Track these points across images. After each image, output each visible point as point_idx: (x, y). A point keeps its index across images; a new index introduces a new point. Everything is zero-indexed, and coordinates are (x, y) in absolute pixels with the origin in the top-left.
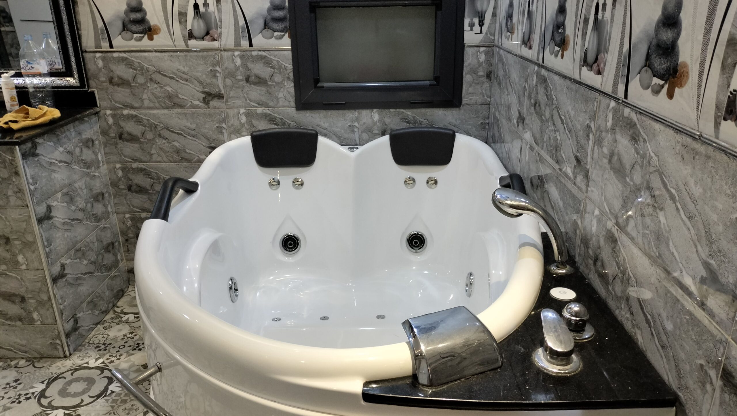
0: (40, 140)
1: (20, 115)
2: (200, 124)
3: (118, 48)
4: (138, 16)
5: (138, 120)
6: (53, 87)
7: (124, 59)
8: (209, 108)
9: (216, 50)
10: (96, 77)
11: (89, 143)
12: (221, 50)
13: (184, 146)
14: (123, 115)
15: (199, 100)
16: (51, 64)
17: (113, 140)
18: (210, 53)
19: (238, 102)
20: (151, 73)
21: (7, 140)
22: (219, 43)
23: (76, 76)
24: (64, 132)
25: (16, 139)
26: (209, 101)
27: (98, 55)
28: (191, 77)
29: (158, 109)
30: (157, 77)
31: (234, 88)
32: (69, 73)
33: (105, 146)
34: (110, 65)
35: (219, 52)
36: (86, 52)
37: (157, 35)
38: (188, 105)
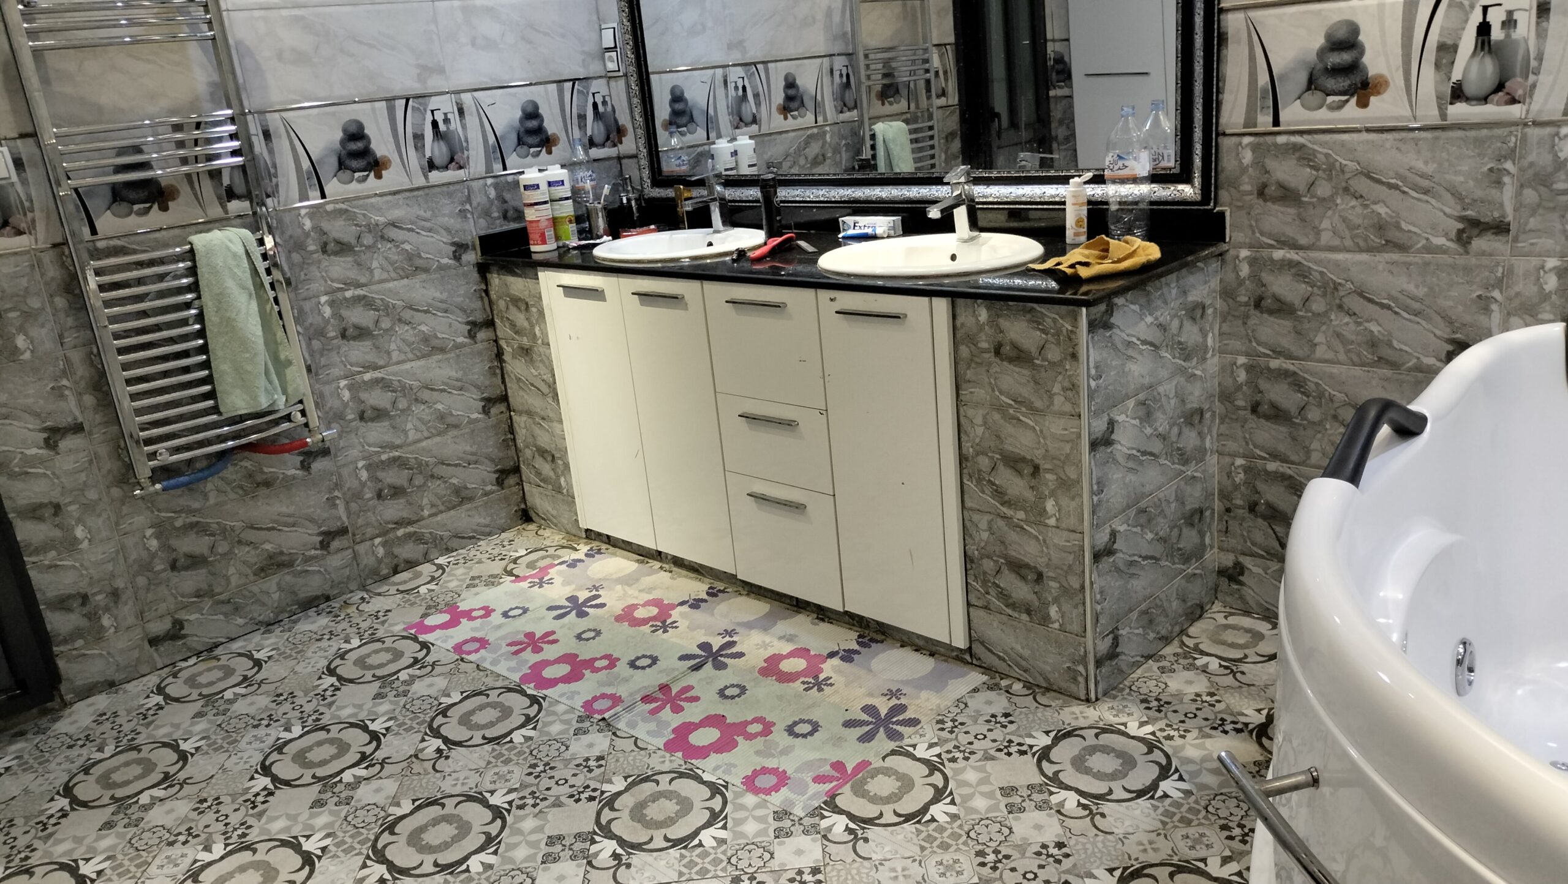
0: (1119, 301)
1: (1093, 252)
2: (1437, 289)
3: (1289, 125)
4: (1345, 57)
5: (1300, 272)
6: (1152, 203)
7: (1297, 148)
8: (1467, 253)
9: (1515, 124)
10: (1234, 184)
11: (1196, 312)
12: (1526, 125)
13: (1390, 334)
14: (1272, 260)
15: (1446, 235)
16: (1156, 159)
17: (1242, 308)
18: (1497, 132)
19: (1546, 243)
20: (1347, 176)
21: (1068, 295)
22: (1525, 108)
23: (1197, 181)
24: (1161, 288)
25: (1083, 294)
26: (1470, 238)
27: (1247, 140)
28: (1439, 184)
29: (1349, 251)
30: (1361, 185)
31: (1541, 211)
32: (1184, 176)
33: (1224, 320)
34: (1266, 160)
35: (1520, 128)
36: (1224, 134)
37: (1379, 97)
38: (1419, 245)
